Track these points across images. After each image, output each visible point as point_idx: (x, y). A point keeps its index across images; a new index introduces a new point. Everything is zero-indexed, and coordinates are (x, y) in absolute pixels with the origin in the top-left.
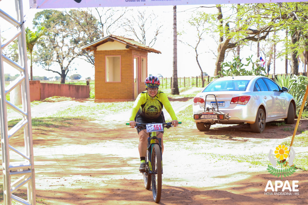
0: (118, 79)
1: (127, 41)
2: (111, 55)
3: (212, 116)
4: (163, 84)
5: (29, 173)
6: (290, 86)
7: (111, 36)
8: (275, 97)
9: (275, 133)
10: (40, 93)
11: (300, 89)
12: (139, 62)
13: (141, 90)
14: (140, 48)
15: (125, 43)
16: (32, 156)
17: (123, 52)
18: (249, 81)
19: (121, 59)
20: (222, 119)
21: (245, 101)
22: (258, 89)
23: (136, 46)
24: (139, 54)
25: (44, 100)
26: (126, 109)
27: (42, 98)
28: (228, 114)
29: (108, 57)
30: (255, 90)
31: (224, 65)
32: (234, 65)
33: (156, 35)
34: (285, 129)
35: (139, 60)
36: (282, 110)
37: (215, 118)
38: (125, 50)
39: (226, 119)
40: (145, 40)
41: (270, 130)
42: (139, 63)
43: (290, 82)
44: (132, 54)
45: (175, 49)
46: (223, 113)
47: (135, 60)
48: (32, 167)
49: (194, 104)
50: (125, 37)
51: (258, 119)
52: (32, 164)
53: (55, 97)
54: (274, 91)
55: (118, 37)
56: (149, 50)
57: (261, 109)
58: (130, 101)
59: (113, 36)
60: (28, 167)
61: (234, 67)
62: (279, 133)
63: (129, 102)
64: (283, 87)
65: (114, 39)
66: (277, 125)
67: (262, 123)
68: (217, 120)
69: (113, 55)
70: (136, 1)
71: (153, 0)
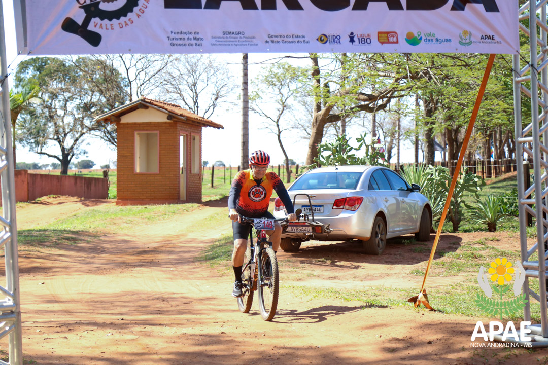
0: (155, 169)
1: (170, 108)
2: (143, 130)
3: (304, 228)
4: (226, 177)
5: (12, 318)
6: (423, 182)
7: (144, 100)
8: (400, 199)
9: (400, 255)
10: (28, 190)
11: (438, 187)
12: (189, 142)
13: (191, 186)
14: (190, 120)
15: (166, 111)
16: (17, 290)
17: (163, 125)
18: (361, 174)
19: (160, 136)
20: (319, 232)
21: (355, 204)
22: (375, 186)
23: (184, 116)
24: (189, 130)
25: (33, 201)
26: (167, 217)
27: (31, 198)
28: (329, 225)
29: (138, 134)
30: (371, 187)
31: (322, 149)
32: (338, 148)
33: (216, 99)
34: (415, 250)
35: (189, 139)
36: (411, 220)
37: (308, 232)
38: (166, 123)
39: (325, 232)
40: (198, 107)
41: (393, 251)
42: (189, 144)
43: (423, 176)
44: (177, 129)
45: (245, 122)
46: (321, 224)
47: (182, 138)
48: (17, 308)
49: (276, 209)
50: (166, 102)
51: (374, 233)
52: (17, 303)
53: (52, 196)
54: (399, 189)
55: (155, 101)
56: (204, 122)
57: (379, 218)
58: (173, 203)
59: (146, 100)
60: (10, 309)
61: (337, 151)
62: (407, 255)
63: (172, 205)
64: (412, 184)
65: (148, 105)
66: (404, 243)
67: (381, 240)
68: (311, 234)
69: (147, 130)
70: (187, 45)
71: (215, 45)
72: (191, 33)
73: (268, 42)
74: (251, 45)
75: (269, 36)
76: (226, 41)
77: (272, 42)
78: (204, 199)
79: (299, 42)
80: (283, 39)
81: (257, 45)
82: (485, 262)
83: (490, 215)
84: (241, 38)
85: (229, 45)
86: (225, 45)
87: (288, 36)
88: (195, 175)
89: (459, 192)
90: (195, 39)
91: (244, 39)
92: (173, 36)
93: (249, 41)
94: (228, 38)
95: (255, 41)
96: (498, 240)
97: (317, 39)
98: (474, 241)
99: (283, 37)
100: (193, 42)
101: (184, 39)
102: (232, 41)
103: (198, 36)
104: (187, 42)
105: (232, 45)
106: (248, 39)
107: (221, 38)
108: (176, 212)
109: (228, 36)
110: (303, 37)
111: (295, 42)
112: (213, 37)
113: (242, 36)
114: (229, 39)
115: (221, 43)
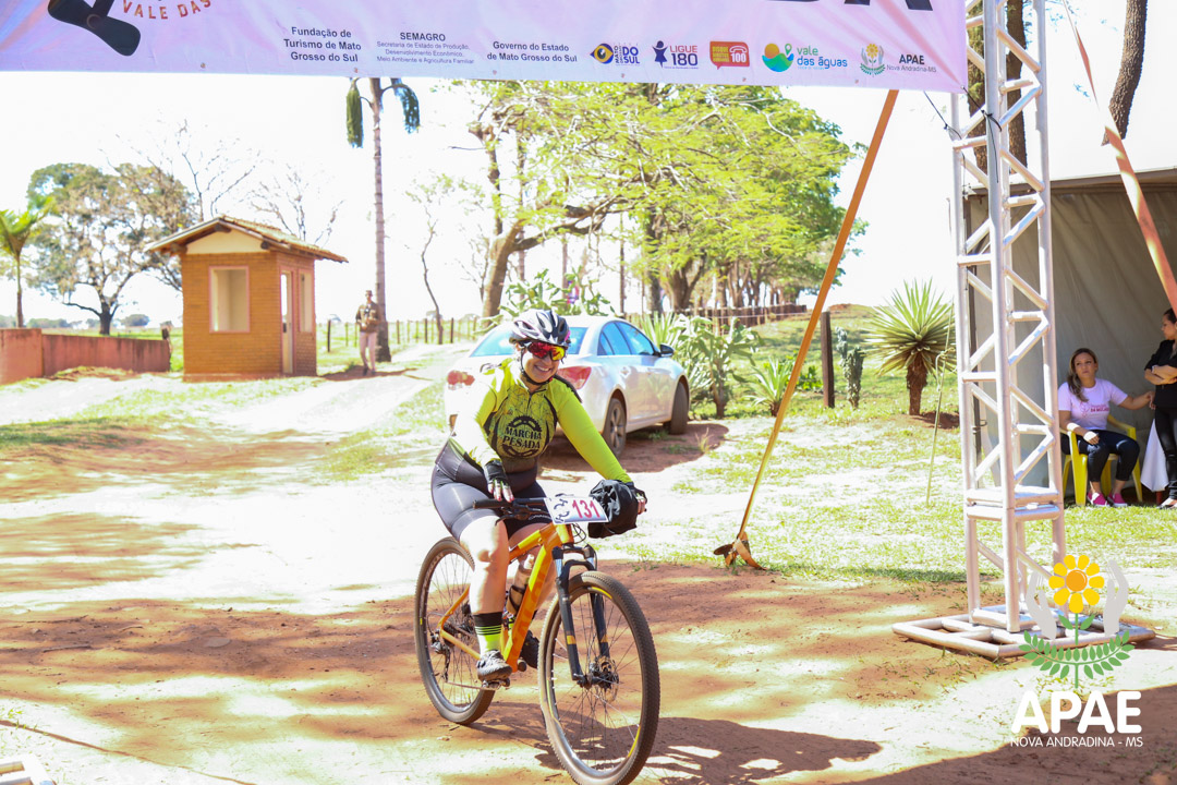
0: (243, 325)
1: (265, 231)
2: (223, 265)
6: (672, 341)
7: (223, 219)
8: (642, 369)
9: (648, 458)
10: (43, 360)
11: (693, 349)
12: (295, 283)
13: (299, 351)
14: (296, 249)
15: (260, 236)
17: (255, 257)
18: (585, 330)
19: (250, 275)
21: (578, 379)
22: (607, 348)
23: (286, 243)
24: (295, 265)
25: (52, 376)
26: (264, 399)
27: (47, 371)
29: (216, 271)
30: (601, 351)
31: (512, 291)
32: (537, 290)
33: (332, 221)
34: (670, 449)
35: (295, 279)
36: (653, 400)
38: (259, 254)
40: (305, 232)
41: (635, 452)
42: (295, 287)
43: (671, 332)
44: (276, 263)
45: (380, 254)
47: (284, 279)
51: (609, 424)
54: (642, 353)
55: (241, 220)
56: (317, 253)
57: (616, 400)
58: (272, 377)
59: (227, 219)
61: (536, 294)
62: (658, 458)
63: (271, 381)
64: (662, 346)
65: (230, 226)
66: (652, 439)
67: (619, 435)
69: (229, 265)
70: (327, 58)
71: (384, 59)
72: (334, 34)
73: (494, 57)
74: (459, 62)
75: (497, 45)
76: (409, 53)
77: (503, 56)
78: (321, 370)
79: (556, 58)
80: (523, 51)
81: (471, 62)
82: (781, 466)
83: (775, 392)
84: (440, 46)
85: (415, 60)
86: (407, 60)
87: (533, 47)
88: (306, 334)
89: (725, 356)
90: (343, 45)
91: (446, 50)
92: (296, 37)
93: (455, 54)
94: (411, 45)
95: (467, 54)
96: (791, 431)
97: (593, 54)
98: (755, 433)
99: (524, 47)
100: (339, 52)
101: (319, 45)
102: (421, 53)
103: (348, 41)
104: (328, 52)
105: (420, 60)
106: (453, 50)
107: (397, 45)
108: (279, 391)
109: (412, 42)
110: (563, 48)
111: (547, 58)
112: (380, 44)
113: (440, 43)
114: (414, 49)
115: (396, 56)
